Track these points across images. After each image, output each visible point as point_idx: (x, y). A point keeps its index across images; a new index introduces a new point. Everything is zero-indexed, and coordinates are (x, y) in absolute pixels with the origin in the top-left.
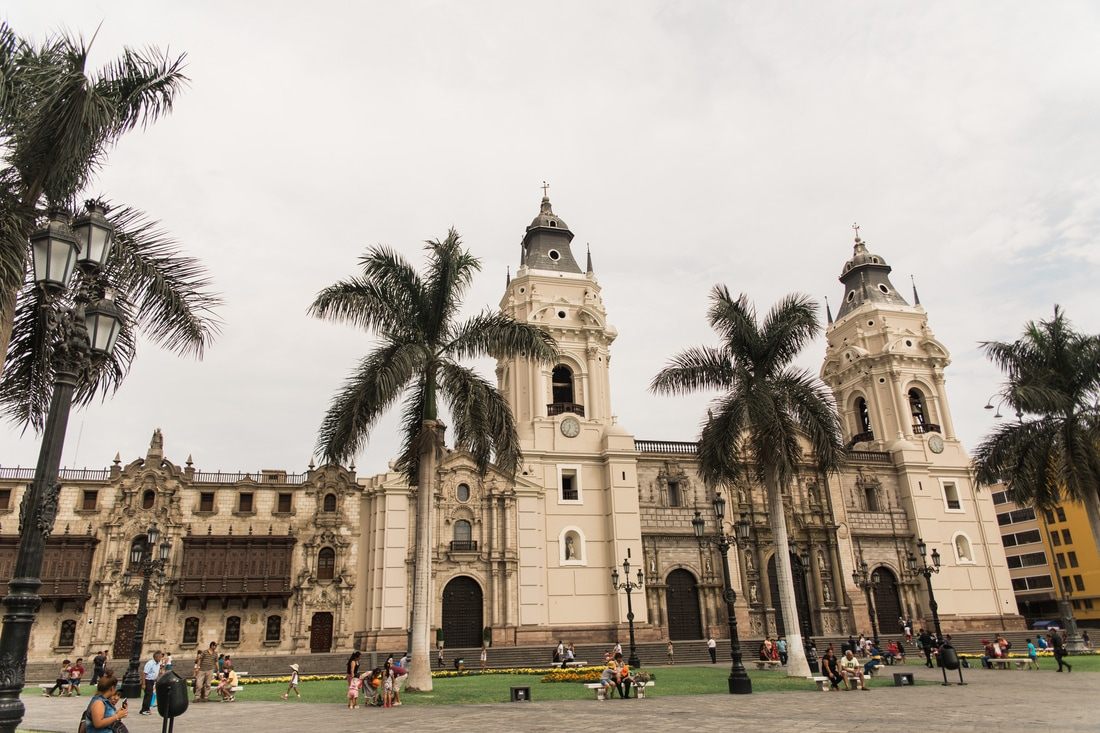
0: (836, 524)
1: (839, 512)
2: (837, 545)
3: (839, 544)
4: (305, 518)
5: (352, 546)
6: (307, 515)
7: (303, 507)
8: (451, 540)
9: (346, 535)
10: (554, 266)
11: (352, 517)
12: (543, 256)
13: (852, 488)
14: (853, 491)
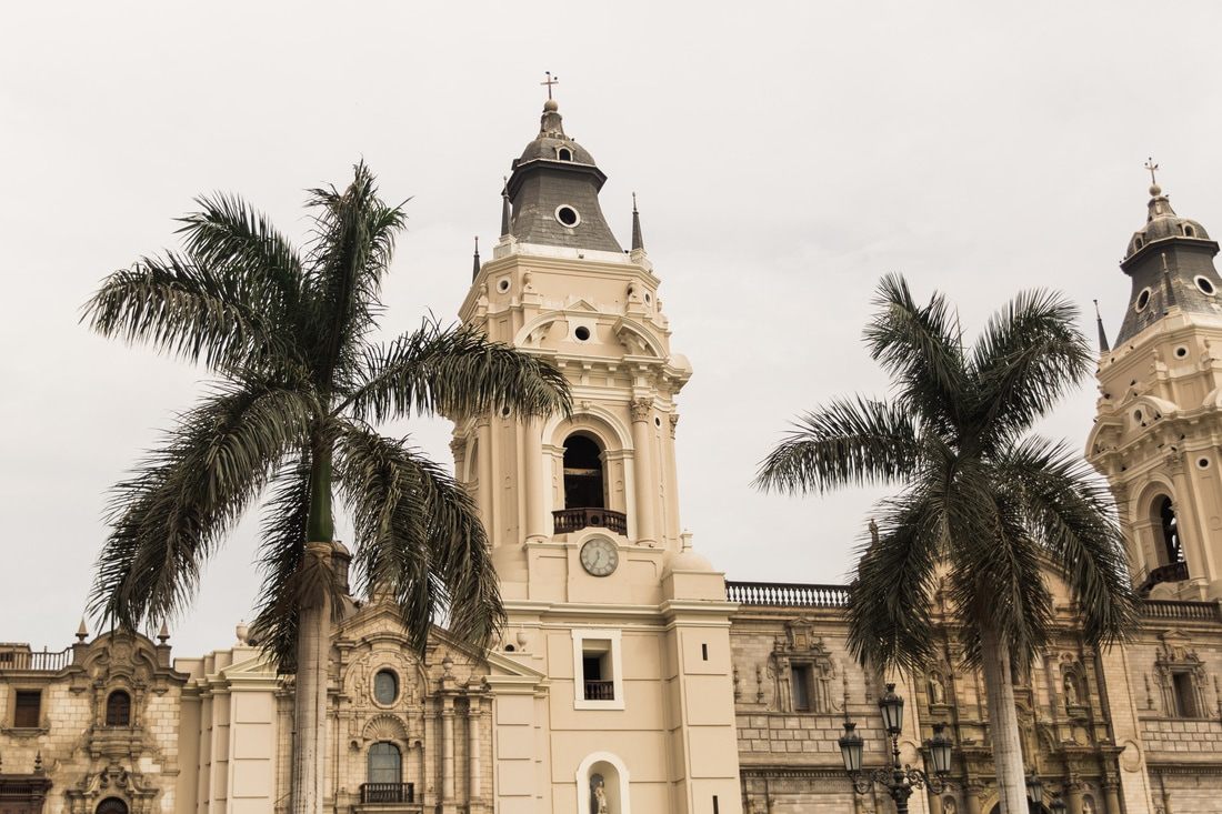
0: (1119, 743)
1: (1123, 719)
2: (1119, 785)
3: (1124, 783)
4: (67, 740)
5: (163, 795)
6: (72, 732)
7: (64, 717)
8: (362, 782)
9: (152, 774)
10: (567, 237)
11: (165, 737)
12: (545, 218)
13: (1149, 673)
14: (1150, 678)
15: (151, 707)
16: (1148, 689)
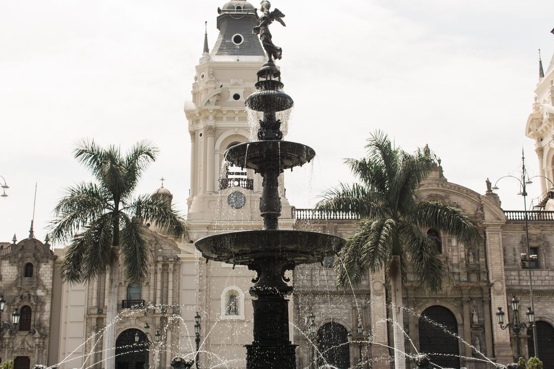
0: (491, 281)
1: (496, 267)
2: (490, 301)
3: (492, 301)
4: (9, 283)
5: (46, 304)
6: (10, 280)
7: (7, 274)
8: (123, 299)
9: (41, 296)
10: (236, 50)
11: (46, 281)
12: (227, 41)
13: (516, 247)
14: (516, 250)
15: (41, 269)
16: (515, 255)
